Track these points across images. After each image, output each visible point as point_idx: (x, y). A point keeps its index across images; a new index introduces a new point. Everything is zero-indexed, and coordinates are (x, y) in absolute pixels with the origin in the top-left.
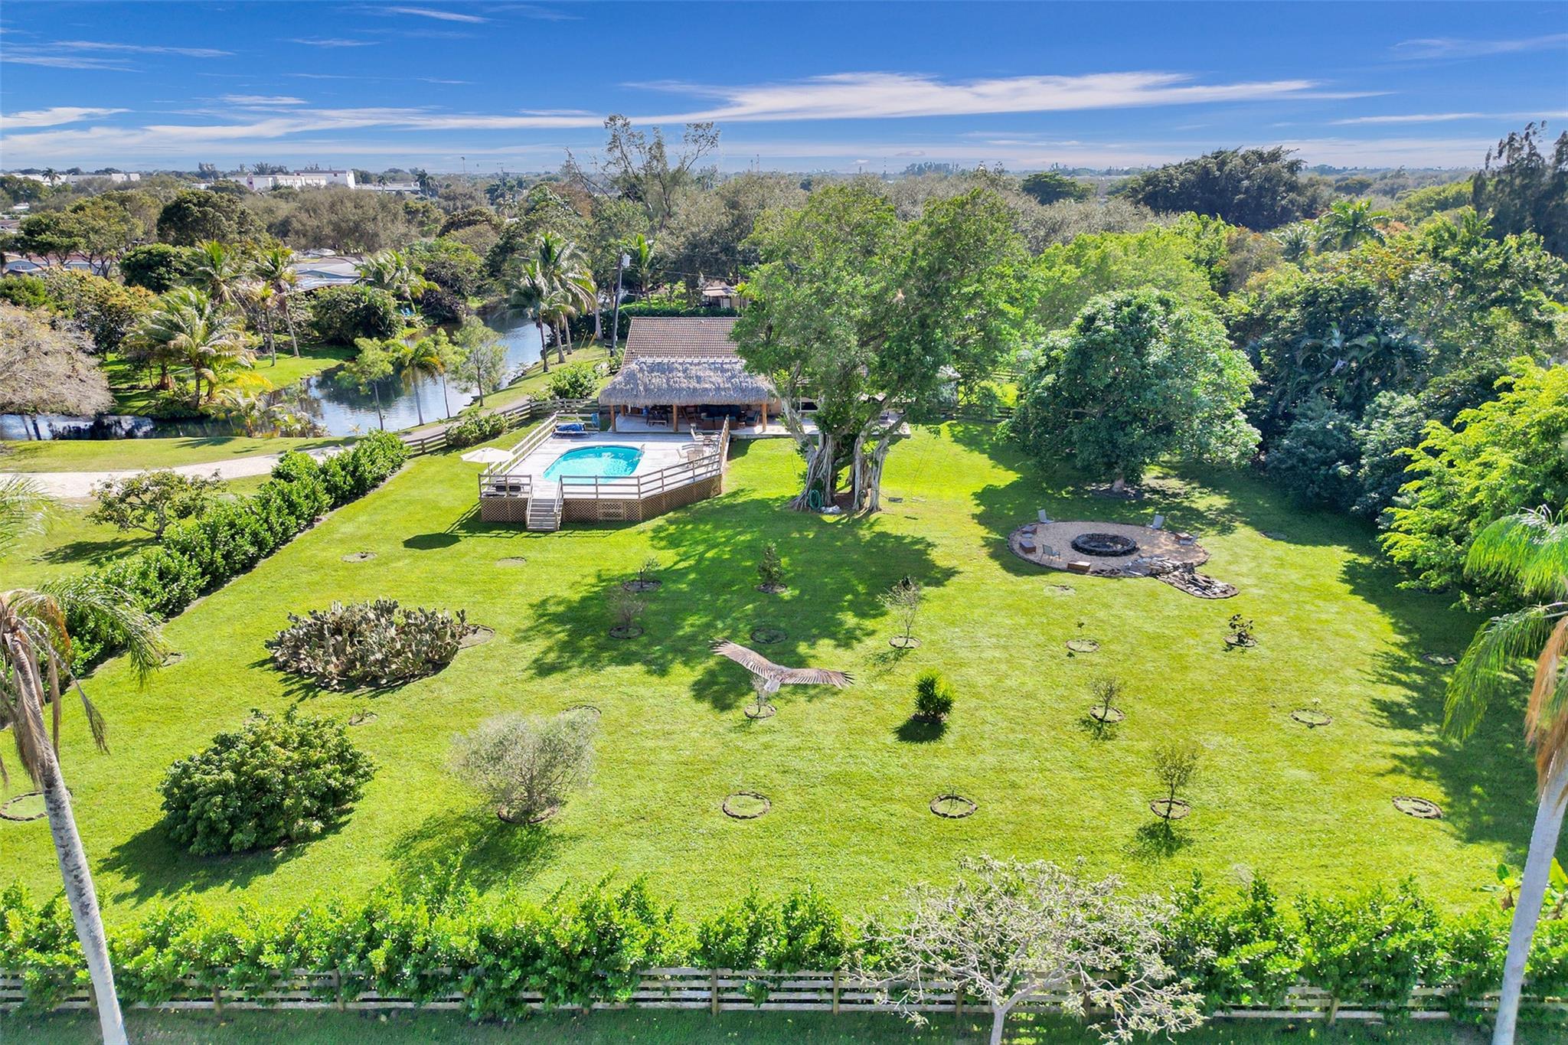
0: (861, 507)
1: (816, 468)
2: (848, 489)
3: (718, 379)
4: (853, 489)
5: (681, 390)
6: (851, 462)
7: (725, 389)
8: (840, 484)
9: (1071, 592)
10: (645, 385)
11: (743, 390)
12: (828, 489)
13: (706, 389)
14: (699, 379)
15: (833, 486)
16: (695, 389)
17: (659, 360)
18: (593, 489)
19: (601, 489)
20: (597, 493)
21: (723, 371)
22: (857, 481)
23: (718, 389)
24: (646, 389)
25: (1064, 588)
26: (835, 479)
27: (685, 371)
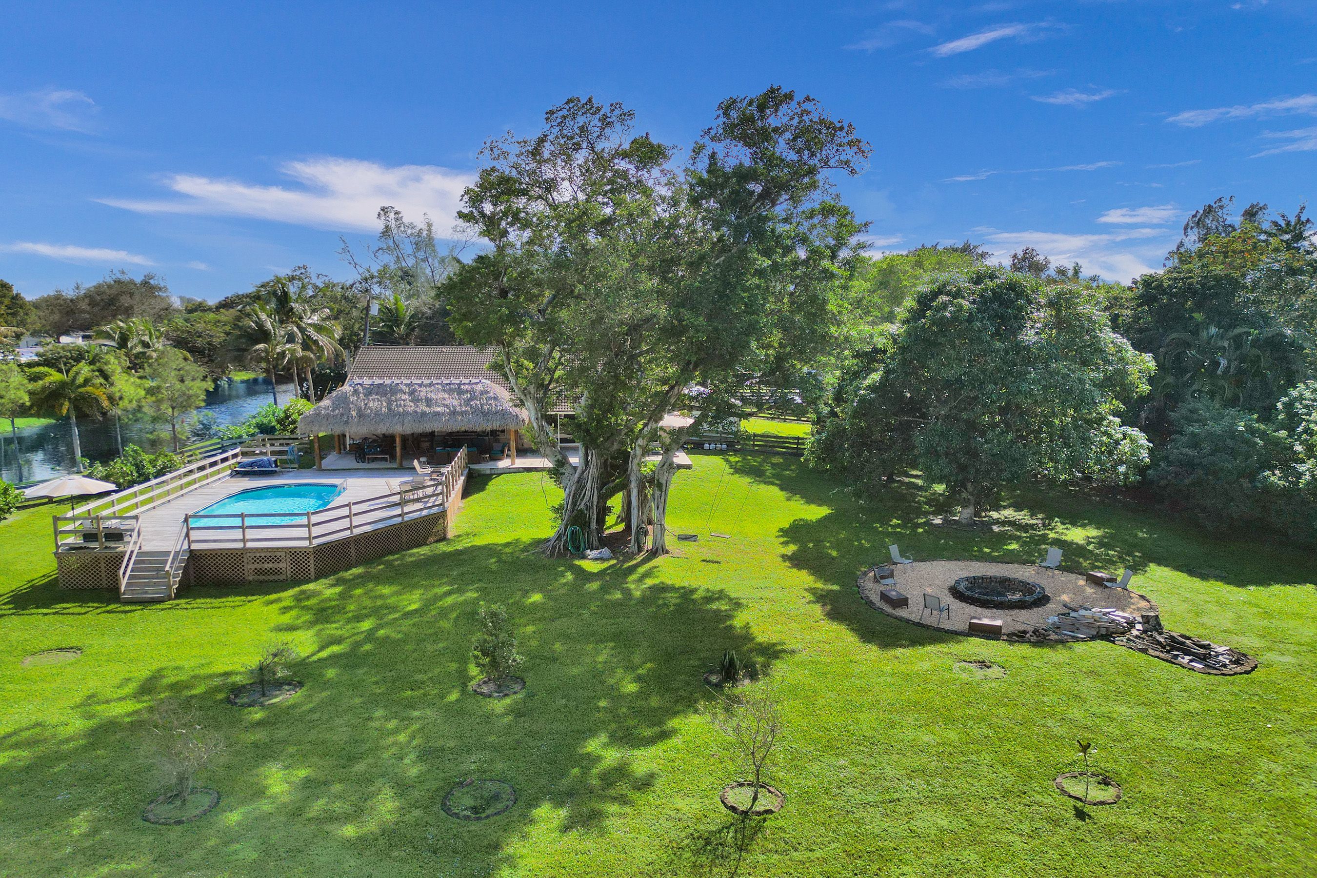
0: (640, 549)
1: (576, 496)
2: (621, 527)
3: (454, 402)
4: (628, 527)
5: (405, 414)
6: (624, 486)
7: (463, 413)
8: (610, 520)
9: (995, 671)
10: (359, 410)
11: (485, 414)
12: (594, 525)
13: (437, 414)
14: (429, 402)
15: (601, 521)
16: (424, 414)
17: (378, 381)
18: (238, 534)
19: (250, 534)
20: (244, 540)
21: (460, 392)
22: (634, 513)
23: (454, 413)
24: (361, 415)
25: (983, 664)
26: (604, 511)
27: (412, 393)
